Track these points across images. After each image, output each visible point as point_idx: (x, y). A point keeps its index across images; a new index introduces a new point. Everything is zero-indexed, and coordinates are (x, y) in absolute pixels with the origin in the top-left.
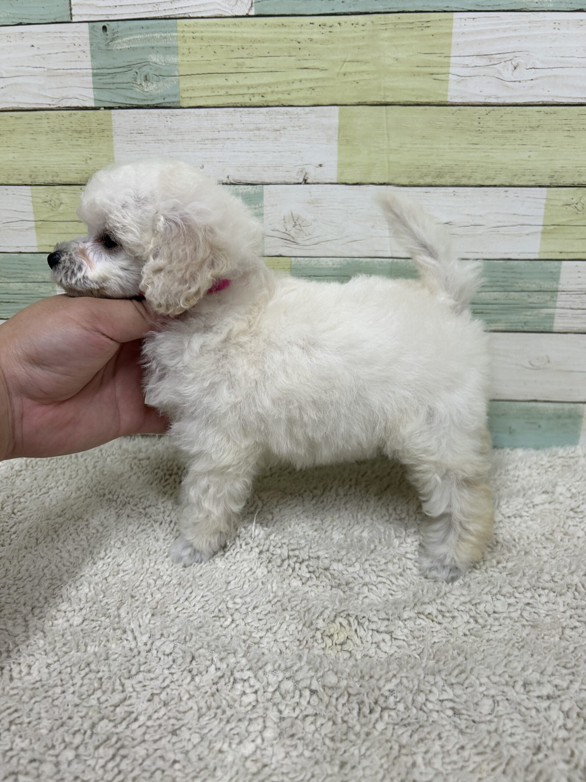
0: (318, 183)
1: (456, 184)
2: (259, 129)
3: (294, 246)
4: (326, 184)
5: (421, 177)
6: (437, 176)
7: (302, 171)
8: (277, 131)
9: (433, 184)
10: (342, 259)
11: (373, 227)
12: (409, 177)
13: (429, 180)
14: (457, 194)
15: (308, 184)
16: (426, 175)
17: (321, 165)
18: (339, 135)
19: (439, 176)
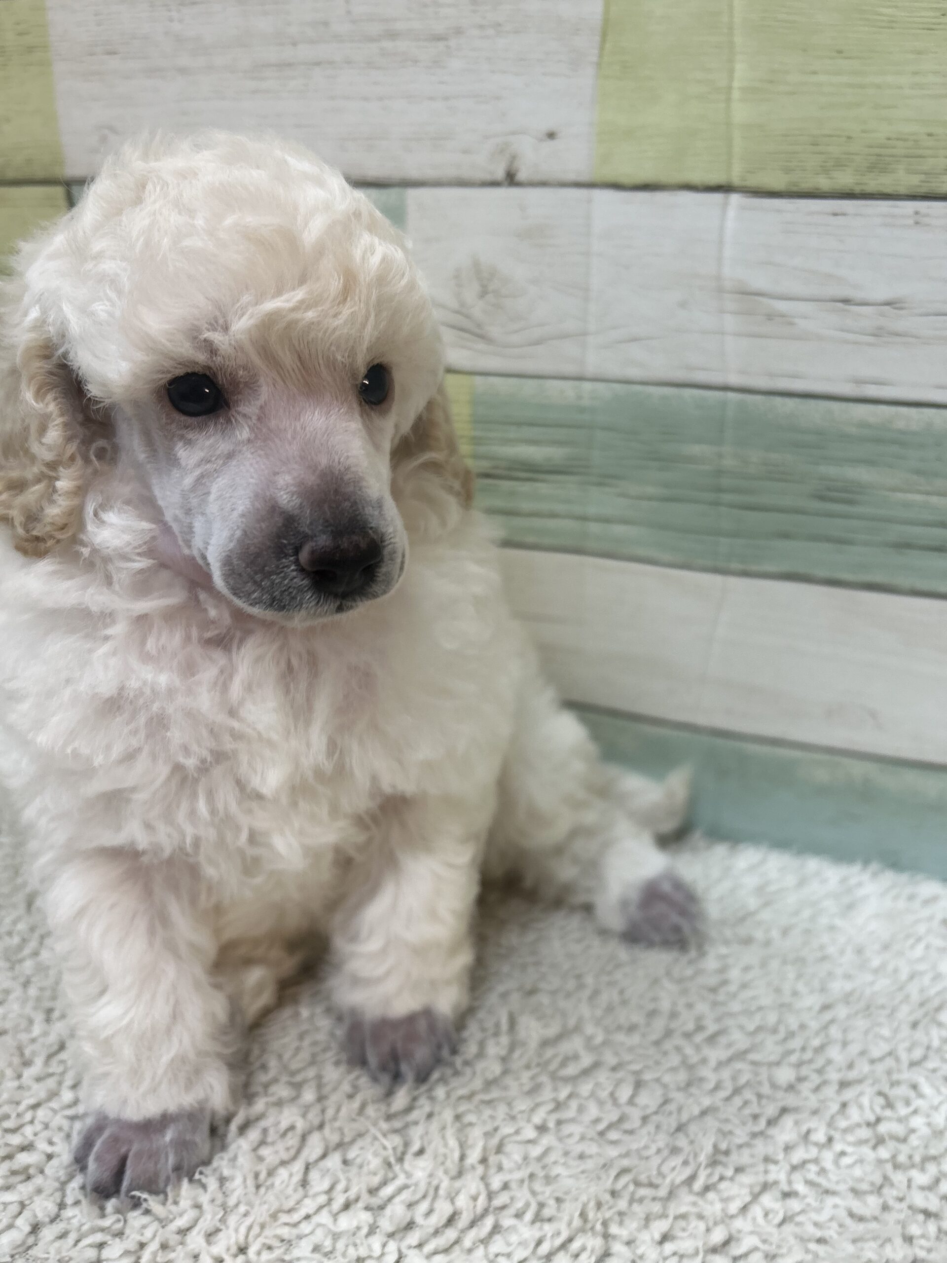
0: (543, 184)
1: (923, 190)
2: (393, 35)
3: (481, 346)
4: (564, 185)
5: (825, 170)
6: (872, 168)
7: (502, 151)
8: (439, 38)
9: (857, 189)
10: (600, 386)
11: (683, 305)
12: (787, 170)
13: (845, 179)
14: (926, 220)
15: (519, 184)
16: (839, 164)
17: (551, 135)
18: (602, 48)
19: (878, 165)
